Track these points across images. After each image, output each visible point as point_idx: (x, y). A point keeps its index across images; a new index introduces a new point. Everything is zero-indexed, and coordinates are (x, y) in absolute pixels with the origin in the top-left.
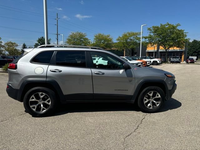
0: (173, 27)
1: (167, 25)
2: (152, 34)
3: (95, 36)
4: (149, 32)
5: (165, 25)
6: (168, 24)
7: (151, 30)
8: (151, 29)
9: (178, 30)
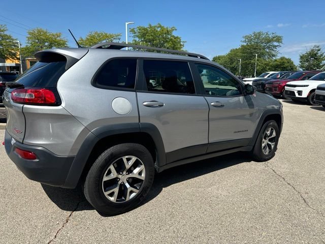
0: (167, 31)
1: (158, 27)
2: (137, 39)
3: (30, 34)
4: (132, 35)
5: (155, 27)
6: (161, 26)
7: (135, 33)
8: (136, 30)
9: (174, 36)
